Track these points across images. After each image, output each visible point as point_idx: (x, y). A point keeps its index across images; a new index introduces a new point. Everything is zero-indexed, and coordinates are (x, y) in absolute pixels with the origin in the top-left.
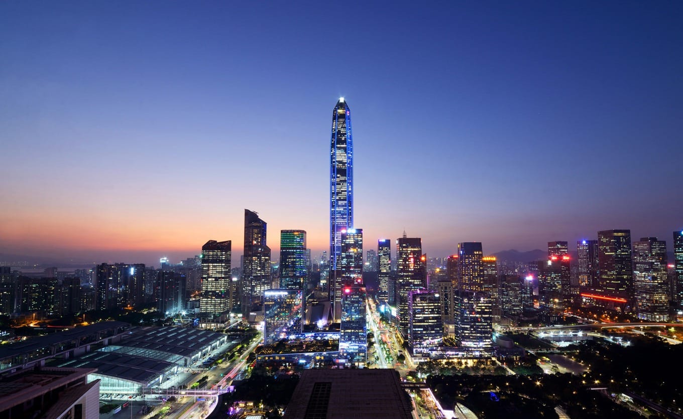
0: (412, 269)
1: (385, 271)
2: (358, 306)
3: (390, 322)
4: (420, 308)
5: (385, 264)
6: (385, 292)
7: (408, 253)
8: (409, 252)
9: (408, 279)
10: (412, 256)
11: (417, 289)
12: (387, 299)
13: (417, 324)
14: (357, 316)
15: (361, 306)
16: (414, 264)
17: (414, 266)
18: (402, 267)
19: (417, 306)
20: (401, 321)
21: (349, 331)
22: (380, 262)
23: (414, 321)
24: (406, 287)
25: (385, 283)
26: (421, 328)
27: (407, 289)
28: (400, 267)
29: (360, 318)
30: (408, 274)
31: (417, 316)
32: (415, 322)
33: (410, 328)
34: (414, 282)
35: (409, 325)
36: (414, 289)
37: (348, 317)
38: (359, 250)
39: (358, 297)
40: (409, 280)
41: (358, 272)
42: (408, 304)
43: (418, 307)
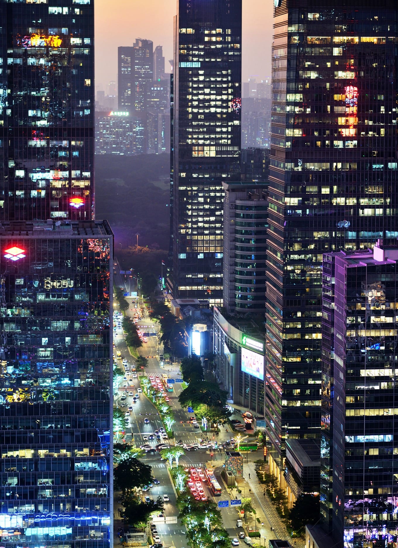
0: (351, 144)
1: (211, 152)
2: (70, 332)
3: (231, 407)
4: (383, 333)
5: (211, 117)
6: (210, 256)
7: (333, 58)
8: (336, 51)
9: (325, 191)
10: (350, 75)
11: (373, 240)
12: (217, 294)
13: (362, 413)
14: (66, 381)
15: (84, 332)
16: (361, 115)
17: (359, 127)
18: (298, 133)
19: (369, 326)
20: (285, 403)
21: (28, 454)
22: (184, 103)
23: (350, 399)
24: (317, 235)
25: (212, 213)
26: (385, 433)
27: (320, 242)
28: (289, 132)
29: (83, 391)
30: (326, 166)
31: (364, 373)
32: (356, 406)
33: (329, 434)
34: (358, 206)
35: (326, 419)
36: (357, 241)
37: (17, 385)
38: (75, 41)
39: (68, 283)
40: (331, 195)
41: (69, 158)
42: (326, 315)
43: (373, 333)
